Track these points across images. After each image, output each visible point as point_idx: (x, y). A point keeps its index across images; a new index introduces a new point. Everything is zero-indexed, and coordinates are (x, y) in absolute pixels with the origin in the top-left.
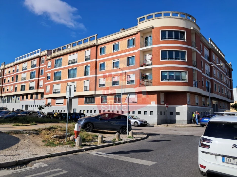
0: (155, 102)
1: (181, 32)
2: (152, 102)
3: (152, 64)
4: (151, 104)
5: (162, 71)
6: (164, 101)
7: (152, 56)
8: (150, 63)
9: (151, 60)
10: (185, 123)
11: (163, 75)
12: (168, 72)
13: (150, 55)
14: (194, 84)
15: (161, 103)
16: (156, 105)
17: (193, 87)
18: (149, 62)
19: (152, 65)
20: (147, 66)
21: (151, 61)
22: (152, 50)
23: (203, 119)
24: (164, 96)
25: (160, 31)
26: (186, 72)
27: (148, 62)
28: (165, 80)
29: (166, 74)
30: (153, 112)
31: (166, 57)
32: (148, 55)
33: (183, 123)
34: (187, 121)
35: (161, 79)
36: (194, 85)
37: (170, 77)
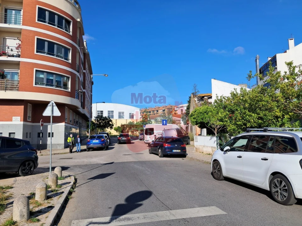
0: (19, 117)
1: (67, 21)
2: (13, 117)
3: (20, 55)
4: (11, 120)
5: (36, 71)
6: (31, 116)
7: (20, 43)
8: (15, 53)
9: (17, 48)
10: (61, 148)
11: (37, 76)
12: (45, 73)
13: (18, 40)
14: (76, 95)
15: (28, 120)
16: (22, 123)
17: (75, 98)
18: (14, 50)
19: (19, 57)
20: (9, 56)
21: (18, 50)
22: (20, 33)
23: (91, 140)
24: (31, 109)
25: (36, 8)
26: (68, 78)
27: (12, 50)
28: (41, 84)
29: (42, 76)
30: (14, 133)
31: (44, 51)
32: (14, 39)
33: (58, 148)
34: (64, 145)
35: (35, 83)
36: (76, 97)
37: (48, 81)
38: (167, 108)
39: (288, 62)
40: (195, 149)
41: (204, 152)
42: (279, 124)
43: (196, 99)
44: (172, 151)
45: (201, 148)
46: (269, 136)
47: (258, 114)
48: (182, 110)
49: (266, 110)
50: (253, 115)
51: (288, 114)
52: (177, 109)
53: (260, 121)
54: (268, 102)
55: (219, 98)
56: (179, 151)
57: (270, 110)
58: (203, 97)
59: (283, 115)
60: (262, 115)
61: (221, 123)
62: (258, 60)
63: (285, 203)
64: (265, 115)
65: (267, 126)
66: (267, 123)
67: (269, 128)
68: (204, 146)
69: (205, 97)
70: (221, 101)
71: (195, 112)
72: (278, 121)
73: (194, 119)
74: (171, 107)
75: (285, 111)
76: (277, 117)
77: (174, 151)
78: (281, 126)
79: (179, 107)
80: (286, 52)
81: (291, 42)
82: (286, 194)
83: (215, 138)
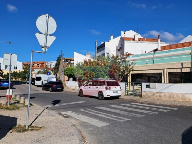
38: (40, 63)
39: (107, 53)
40: (67, 87)
41: (72, 89)
42: (102, 77)
43: (64, 60)
44: (57, 88)
45: (70, 87)
46: (99, 81)
47: (96, 73)
48: (51, 65)
49: (99, 71)
50: (94, 73)
51: (105, 73)
52: (48, 64)
53: (96, 75)
54: (99, 68)
55: (79, 63)
56: (61, 88)
57: (100, 71)
58: (68, 60)
59: (104, 74)
60: (97, 73)
61: (81, 76)
62: (97, 43)
63: (101, 99)
64: (98, 73)
65: (99, 78)
66: (98, 76)
67: (99, 79)
68: (72, 86)
69: (69, 60)
70: (80, 65)
71: (67, 69)
72: (102, 76)
73: (66, 73)
74: (43, 62)
75: (104, 72)
76: (102, 74)
77: (58, 88)
78: (103, 78)
79: (49, 63)
80: (109, 41)
81: (112, 37)
82: (102, 97)
83: (77, 82)
